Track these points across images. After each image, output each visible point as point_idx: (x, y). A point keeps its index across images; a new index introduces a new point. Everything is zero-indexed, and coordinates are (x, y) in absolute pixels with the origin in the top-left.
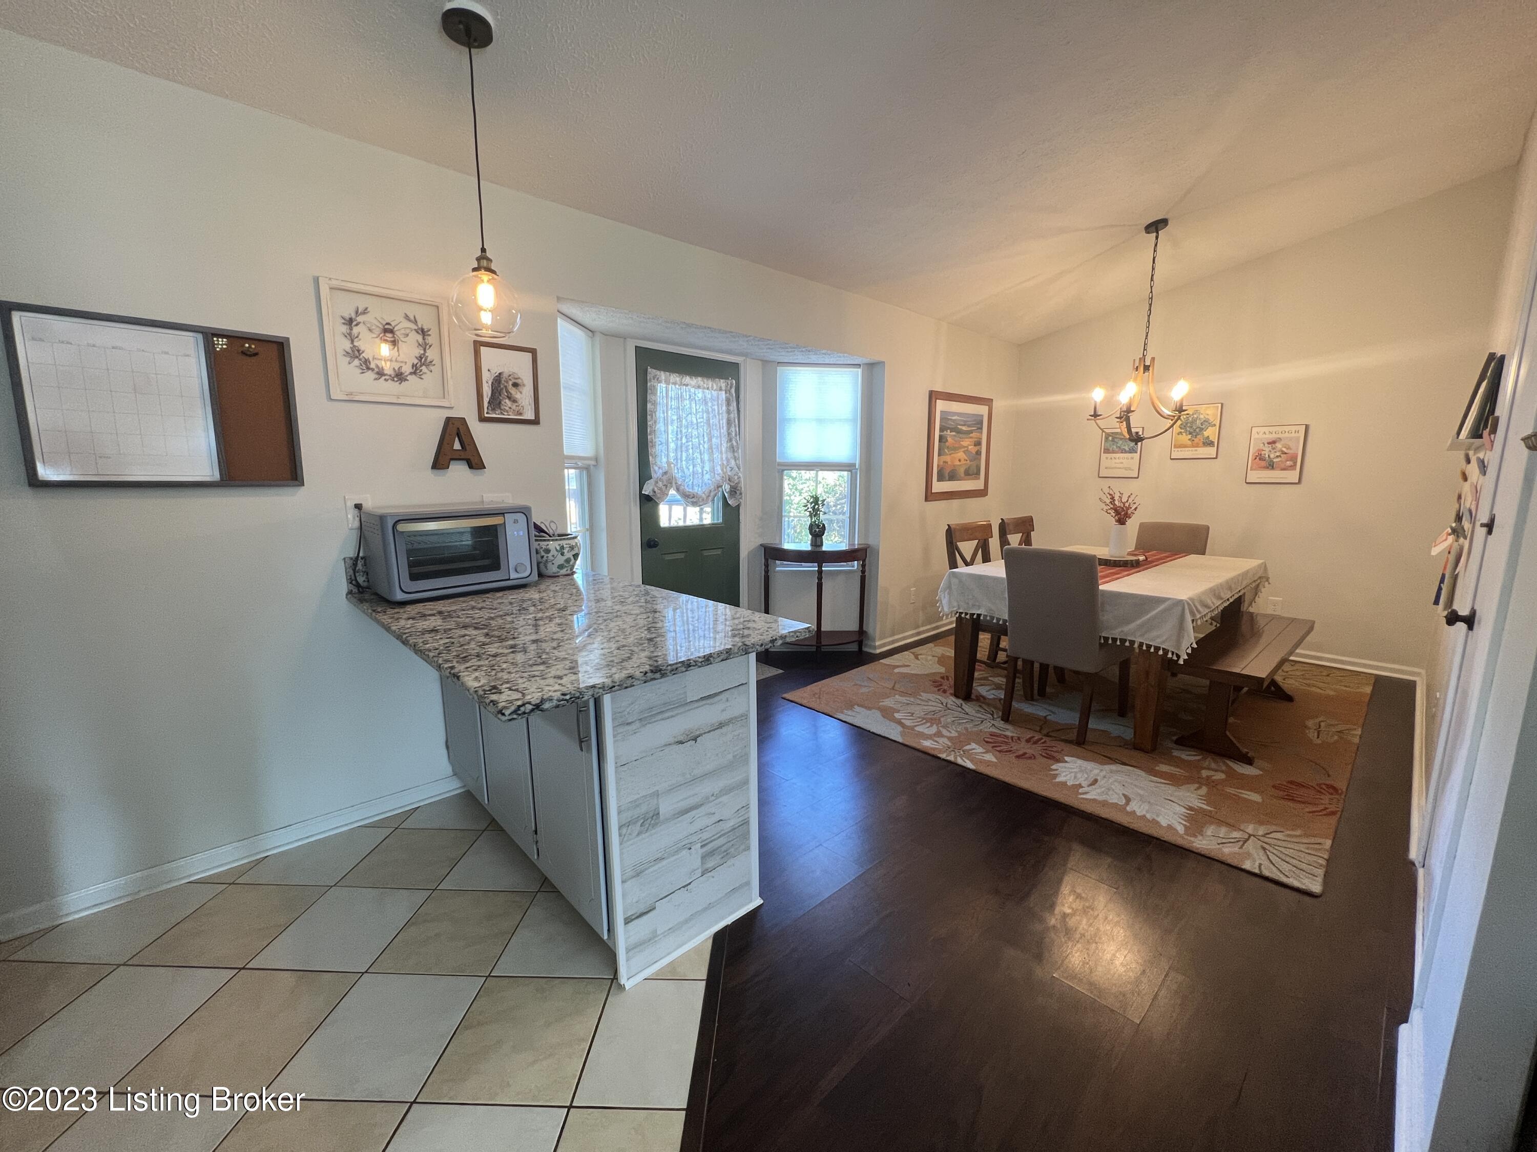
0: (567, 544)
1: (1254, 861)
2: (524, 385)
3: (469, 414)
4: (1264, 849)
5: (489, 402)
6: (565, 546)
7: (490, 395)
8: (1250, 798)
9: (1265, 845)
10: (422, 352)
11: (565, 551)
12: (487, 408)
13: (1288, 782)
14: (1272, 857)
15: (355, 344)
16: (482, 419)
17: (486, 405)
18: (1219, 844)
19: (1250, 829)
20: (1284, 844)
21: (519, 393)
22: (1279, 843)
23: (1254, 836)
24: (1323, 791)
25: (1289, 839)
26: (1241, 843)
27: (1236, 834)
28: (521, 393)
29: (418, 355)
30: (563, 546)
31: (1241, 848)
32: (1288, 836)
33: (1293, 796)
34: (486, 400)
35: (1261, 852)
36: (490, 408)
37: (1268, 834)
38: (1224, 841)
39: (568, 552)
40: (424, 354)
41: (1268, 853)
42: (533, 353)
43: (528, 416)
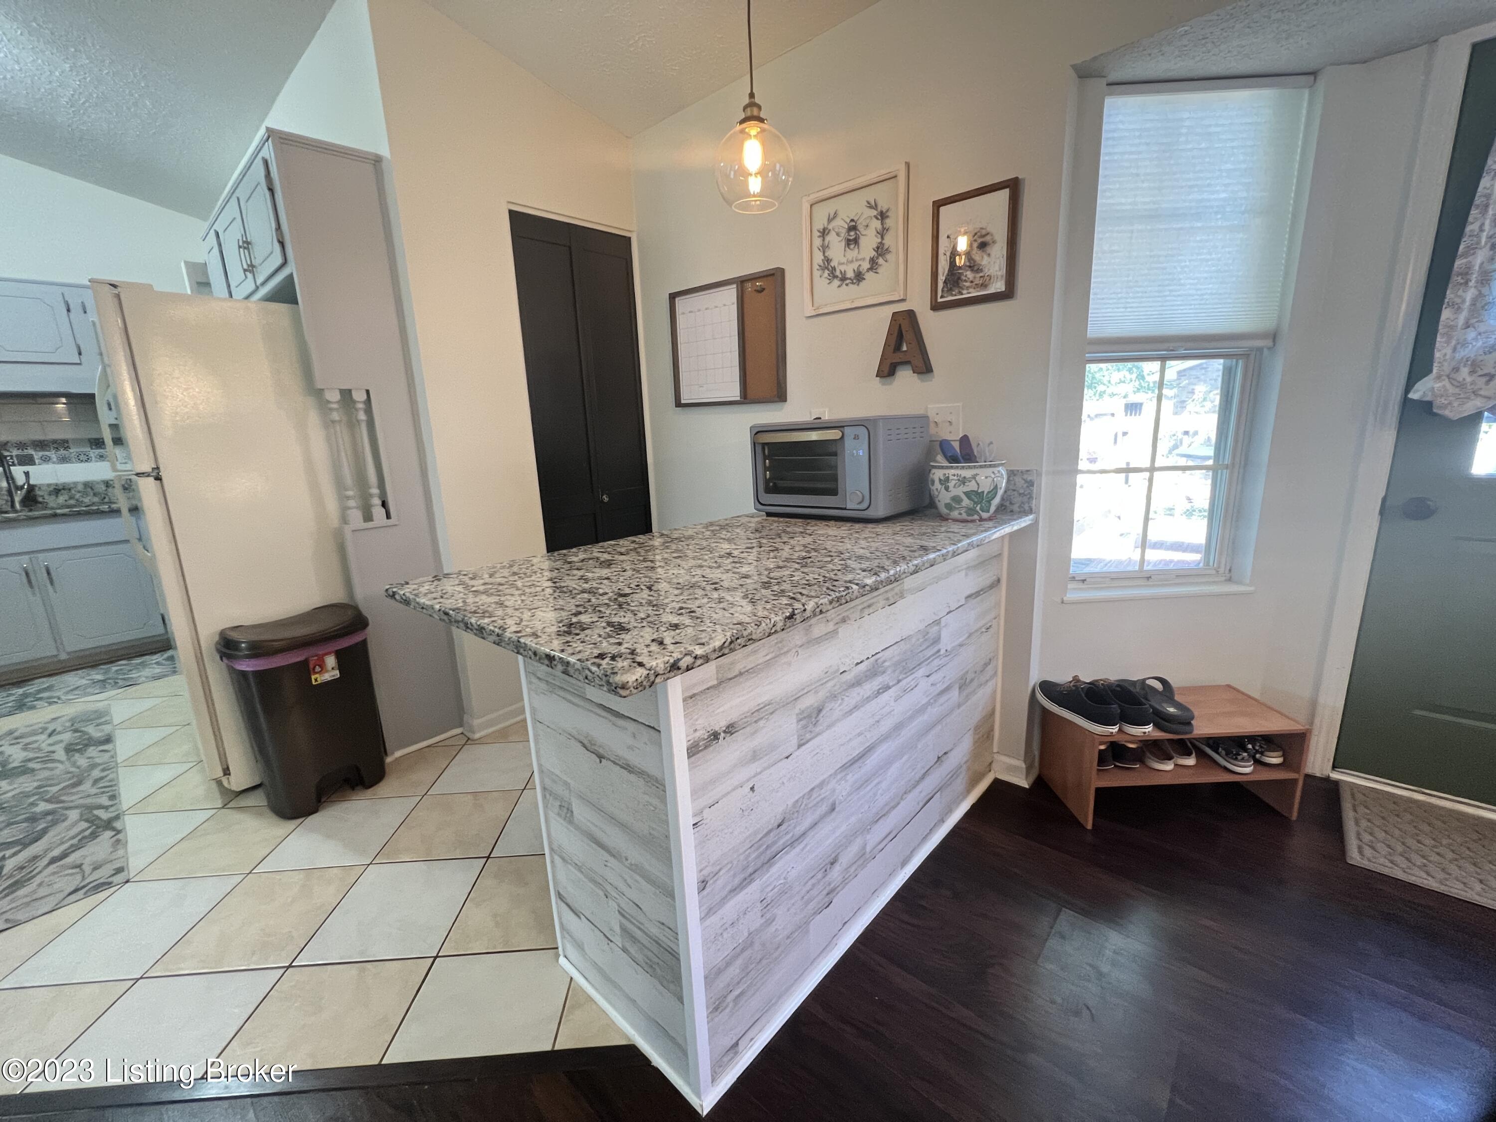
0: (954, 475)
2: (994, 242)
3: (919, 302)
5: (945, 282)
6: (951, 477)
7: (946, 272)
10: (879, 240)
11: (951, 485)
12: (943, 291)
15: (826, 254)
16: (936, 307)
17: (940, 285)
21: (986, 257)
28: (989, 255)
29: (875, 246)
30: (948, 477)
34: (941, 278)
36: (946, 289)
39: (954, 487)
40: (881, 243)
42: (1014, 186)
43: (999, 286)
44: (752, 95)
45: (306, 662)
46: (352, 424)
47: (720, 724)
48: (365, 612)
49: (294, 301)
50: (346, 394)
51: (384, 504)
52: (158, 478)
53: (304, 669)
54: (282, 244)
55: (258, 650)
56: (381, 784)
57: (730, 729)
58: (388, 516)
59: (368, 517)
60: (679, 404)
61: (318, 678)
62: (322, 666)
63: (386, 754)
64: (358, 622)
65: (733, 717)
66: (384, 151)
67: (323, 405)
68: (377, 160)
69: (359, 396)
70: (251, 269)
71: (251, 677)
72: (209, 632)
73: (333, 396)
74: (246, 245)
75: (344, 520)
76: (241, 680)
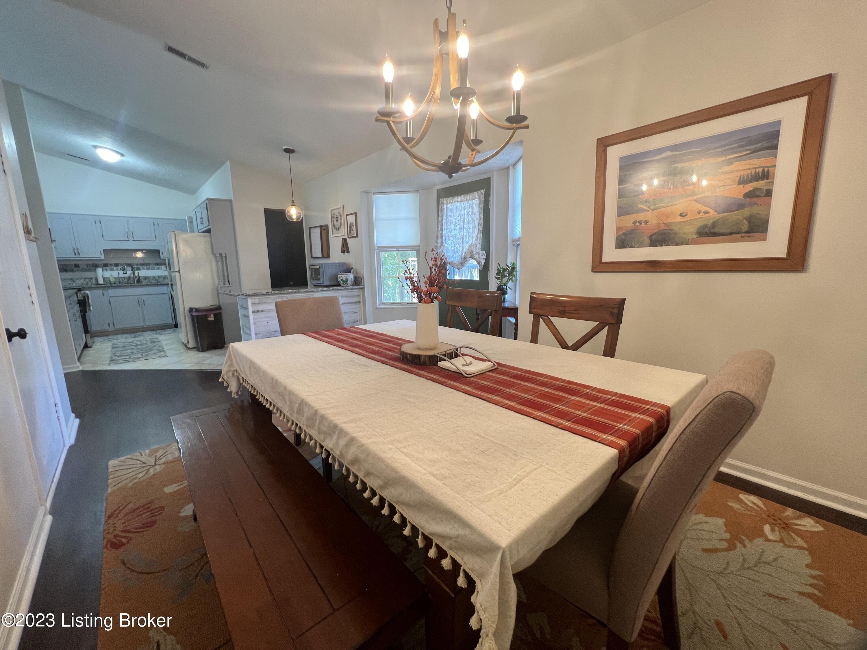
1: (145, 455)
2: (354, 225)
4: (144, 463)
5: (349, 232)
7: (349, 230)
8: (172, 486)
9: (145, 465)
13: (155, 522)
14: (139, 462)
15: (334, 223)
18: (167, 451)
19: (158, 468)
20: (135, 473)
21: (353, 228)
22: (139, 471)
23: (154, 466)
24: (125, 534)
25: (134, 477)
26: (157, 459)
27: (163, 460)
31: (156, 457)
32: (136, 478)
33: (145, 509)
35: (144, 461)
36: (349, 234)
37: (147, 472)
38: (166, 454)
40: (341, 222)
41: (141, 463)
42: (355, 214)
43: (355, 235)
44: (293, 201)
45: (206, 315)
46: (222, 261)
47: (260, 310)
48: (222, 307)
49: (210, 233)
50: (221, 255)
51: (229, 281)
52: (179, 273)
53: (206, 316)
54: (209, 221)
55: (197, 310)
56: (222, 349)
57: (262, 311)
58: (229, 284)
59: (224, 284)
60: (312, 257)
61: (209, 319)
62: (210, 316)
63: (225, 344)
64: (219, 308)
65: (263, 309)
66: (233, 199)
67: (215, 257)
68: (231, 201)
69: (224, 255)
70: (202, 224)
71: (195, 317)
72: (187, 308)
73: (218, 255)
74: (202, 218)
75: (219, 284)
76: (192, 317)
